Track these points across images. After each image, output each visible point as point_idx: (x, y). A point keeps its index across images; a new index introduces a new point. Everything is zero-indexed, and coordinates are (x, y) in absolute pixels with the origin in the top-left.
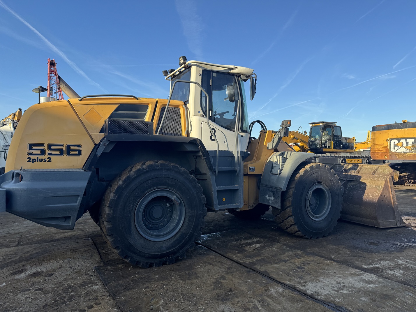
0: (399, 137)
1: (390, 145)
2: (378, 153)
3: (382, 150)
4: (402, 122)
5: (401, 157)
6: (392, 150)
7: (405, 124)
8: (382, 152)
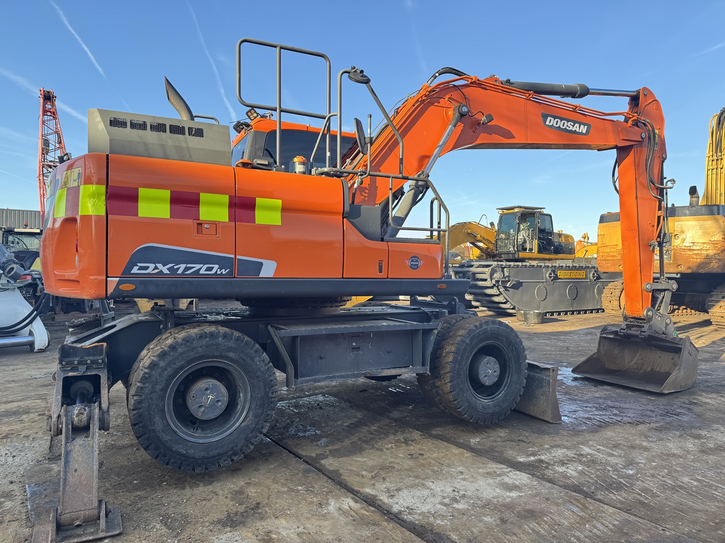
2: (609, 260)
3: (614, 256)
8: (615, 258)
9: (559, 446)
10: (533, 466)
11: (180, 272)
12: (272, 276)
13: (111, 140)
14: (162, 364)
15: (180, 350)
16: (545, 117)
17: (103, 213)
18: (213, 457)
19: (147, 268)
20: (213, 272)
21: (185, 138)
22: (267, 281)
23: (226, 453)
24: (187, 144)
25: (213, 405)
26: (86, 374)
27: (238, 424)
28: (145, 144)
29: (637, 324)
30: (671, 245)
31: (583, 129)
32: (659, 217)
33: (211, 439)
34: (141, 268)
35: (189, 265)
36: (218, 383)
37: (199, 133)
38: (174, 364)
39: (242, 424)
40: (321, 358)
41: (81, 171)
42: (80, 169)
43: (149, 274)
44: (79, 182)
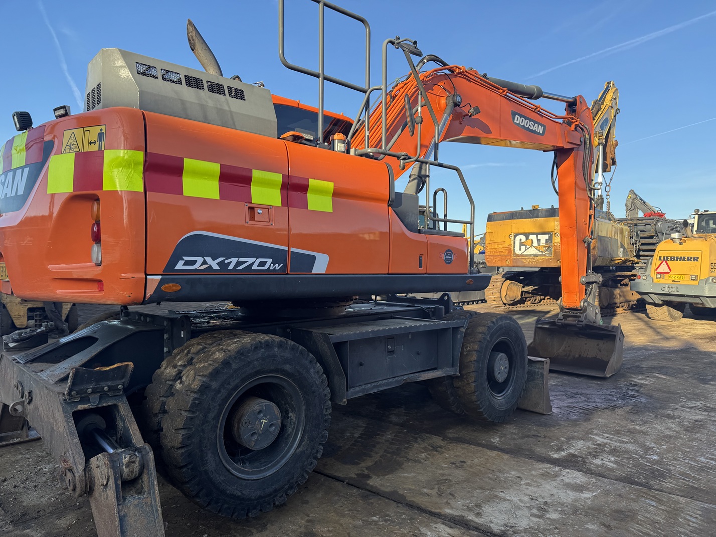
0: (527, 231)
1: (514, 243)
2: (496, 256)
3: (502, 252)
4: (531, 208)
5: (529, 262)
6: (518, 252)
7: (536, 211)
8: (502, 254)
9: (573, 438)
10: (572, 462)
11: (231, 267)
12: (324, 272)
13: (142, 93)
14: (214, 385)
15: (234, 366)
16: (514, 114)
17: (141, 189)
18: (270, 495)
19: (193, 263)
20: (266, 267)
21: (226, 99)
22: (320, 278)
23: (283, 488)
24: (229, 107)
25: (266, 431)
26: (101, 405)
27: (292, 451)
28: (183, 102)
29: (573, 314)
30: (551, 242)
31: (540, 130)
32: (590, 216)
33: (265, 474)
34: (187, 263)
35: (241, 259)
36: (272, 404)
37: (239, 95)
38: (229, 384)
39: (298, 451)
40: (361, 364)
41: (104, 131)
42: (103, 127)
43: (196, 270)
44: (100, 146)
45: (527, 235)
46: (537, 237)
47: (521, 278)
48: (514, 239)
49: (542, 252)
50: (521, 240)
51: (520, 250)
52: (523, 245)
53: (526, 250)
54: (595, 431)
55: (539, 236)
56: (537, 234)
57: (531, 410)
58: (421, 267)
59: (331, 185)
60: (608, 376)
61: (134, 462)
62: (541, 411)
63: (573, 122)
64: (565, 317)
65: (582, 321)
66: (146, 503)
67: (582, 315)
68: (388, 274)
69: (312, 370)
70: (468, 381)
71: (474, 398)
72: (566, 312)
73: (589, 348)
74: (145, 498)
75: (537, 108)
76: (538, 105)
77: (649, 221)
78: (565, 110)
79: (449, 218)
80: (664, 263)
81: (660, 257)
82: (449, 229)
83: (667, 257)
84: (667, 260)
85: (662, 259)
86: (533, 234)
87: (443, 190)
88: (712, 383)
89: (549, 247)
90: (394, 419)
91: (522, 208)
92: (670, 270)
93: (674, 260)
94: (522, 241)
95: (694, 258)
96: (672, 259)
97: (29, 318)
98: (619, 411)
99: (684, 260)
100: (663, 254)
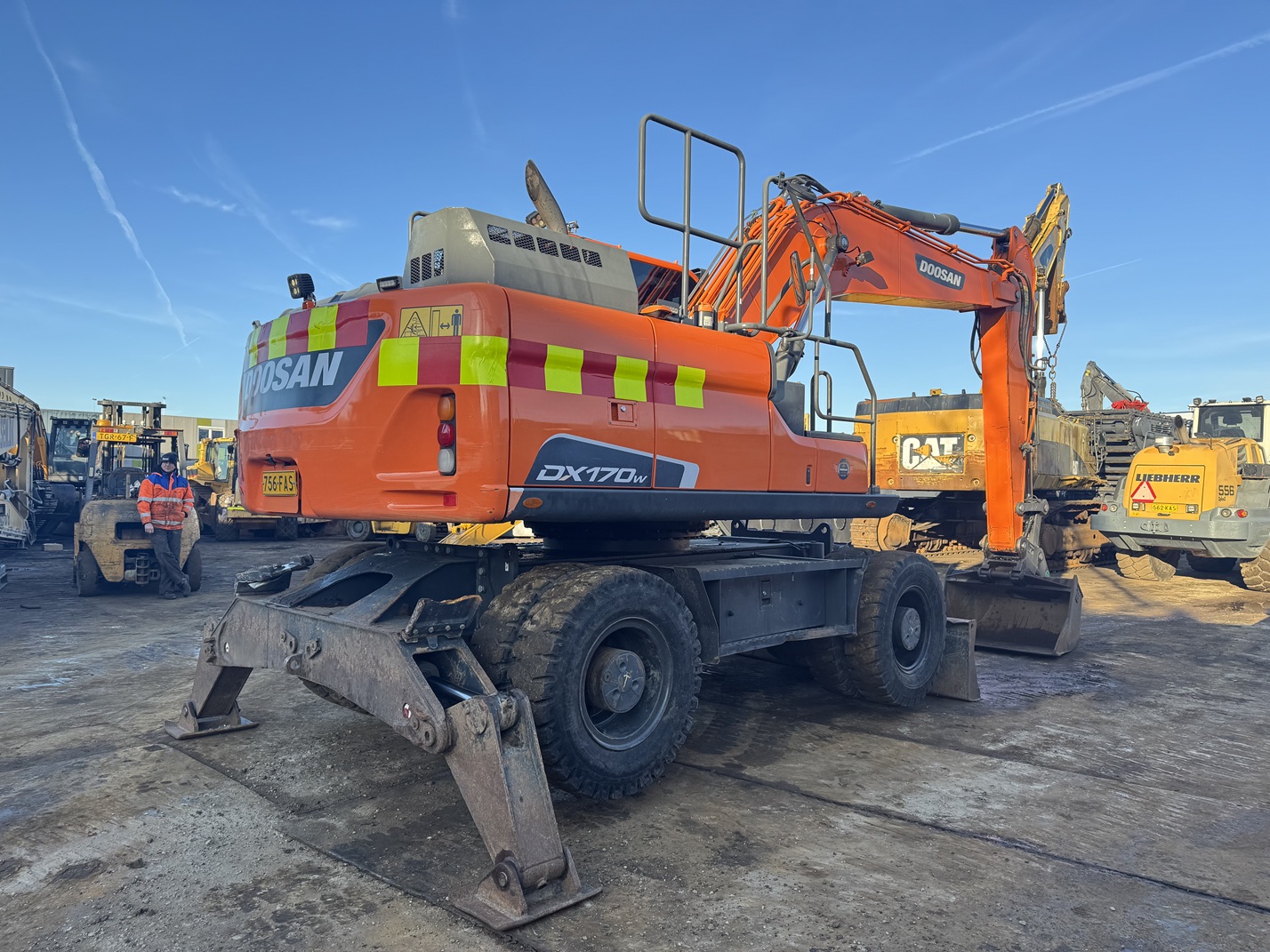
0: (922, 432)
1: (901, 451)
3: (881, 465)
4: (928, 394)
5: (926, 482)
6: (906, 465)
7: (937, 399)
8: (882, 468)
9: (1013, 728)
10: (1014, 754)
11: (592, 479)
12: (693, 488)
13: (497, 263)
14: (578, 625)
15: (598, 603)
16: (919, 259)
17: (505, 385)
18: (634, 772)
19: (554, 473)
20: (629, 480)
21: (583, 267)
22: (689, 496)
23: (649, 764)
24: (586, 277)
25: (629, 689)
26: (440, 649)
27: (658, 718)
28: (538, 273)
29: (1004, 561)
30: (962, 450)
31: (957, 281)
32: (1030, 411)
33: (627, 745)
34: (549, 473)
35: (604, 469)
36: (634, 655)
37: (594, 260)
38: (593, 625)
39: (665, 718)
40: (730, 614)
41: (460, 312)
42: (460, 308)
43: (557, 482)
44: (456, 330)
45: (922, 438)
46: (939, 441)
47: (910, 509)
48: (902, 444)
49: (947, 465)
50: (912, 445)
51: (911, 462)
52: (916, 454)
53: (920, 462)
54: (1044, 721)
55: (941, 439)
56: (939, 436)
57: (950, 695)
58: (808, 483)
59: (703, 372)
60: (1059, 654)
61: (511, 707)
62: (964, 697)
63: (1005, 269)
64: (993, 565)
65: (1019, 572)
66: (526, 756)
67: (1018, 563)
68: (768, 491)
69: (680, 615)
70: (866, 645)
71: (874, 669)
72: (993, 558)
73: (1029, 614)
74: (523, 751)
75: (952, 249)
76: (954, 245)
77: (1120, 417)
78: (992, 248)
79: (834, 414)
80: (1145, 484)
81: (1139, 476)
82: (834, 430)
83: (1150, 476)
84: (1149, 479)
85: (1141, 478)
86: (932, 436)
87: (825, 374)
88: (1215, 665)
89: (958, 458)
90: (751, 704)
91: (914, 394)
92: (1155, 497)
93: (1160, 480)
94: (914, 448)
95: (1193, 476)
96: (1158, 478)
97: (127, 566)
98: (1077, 698)
99: (1176, 480)
100: (1143, 471)
